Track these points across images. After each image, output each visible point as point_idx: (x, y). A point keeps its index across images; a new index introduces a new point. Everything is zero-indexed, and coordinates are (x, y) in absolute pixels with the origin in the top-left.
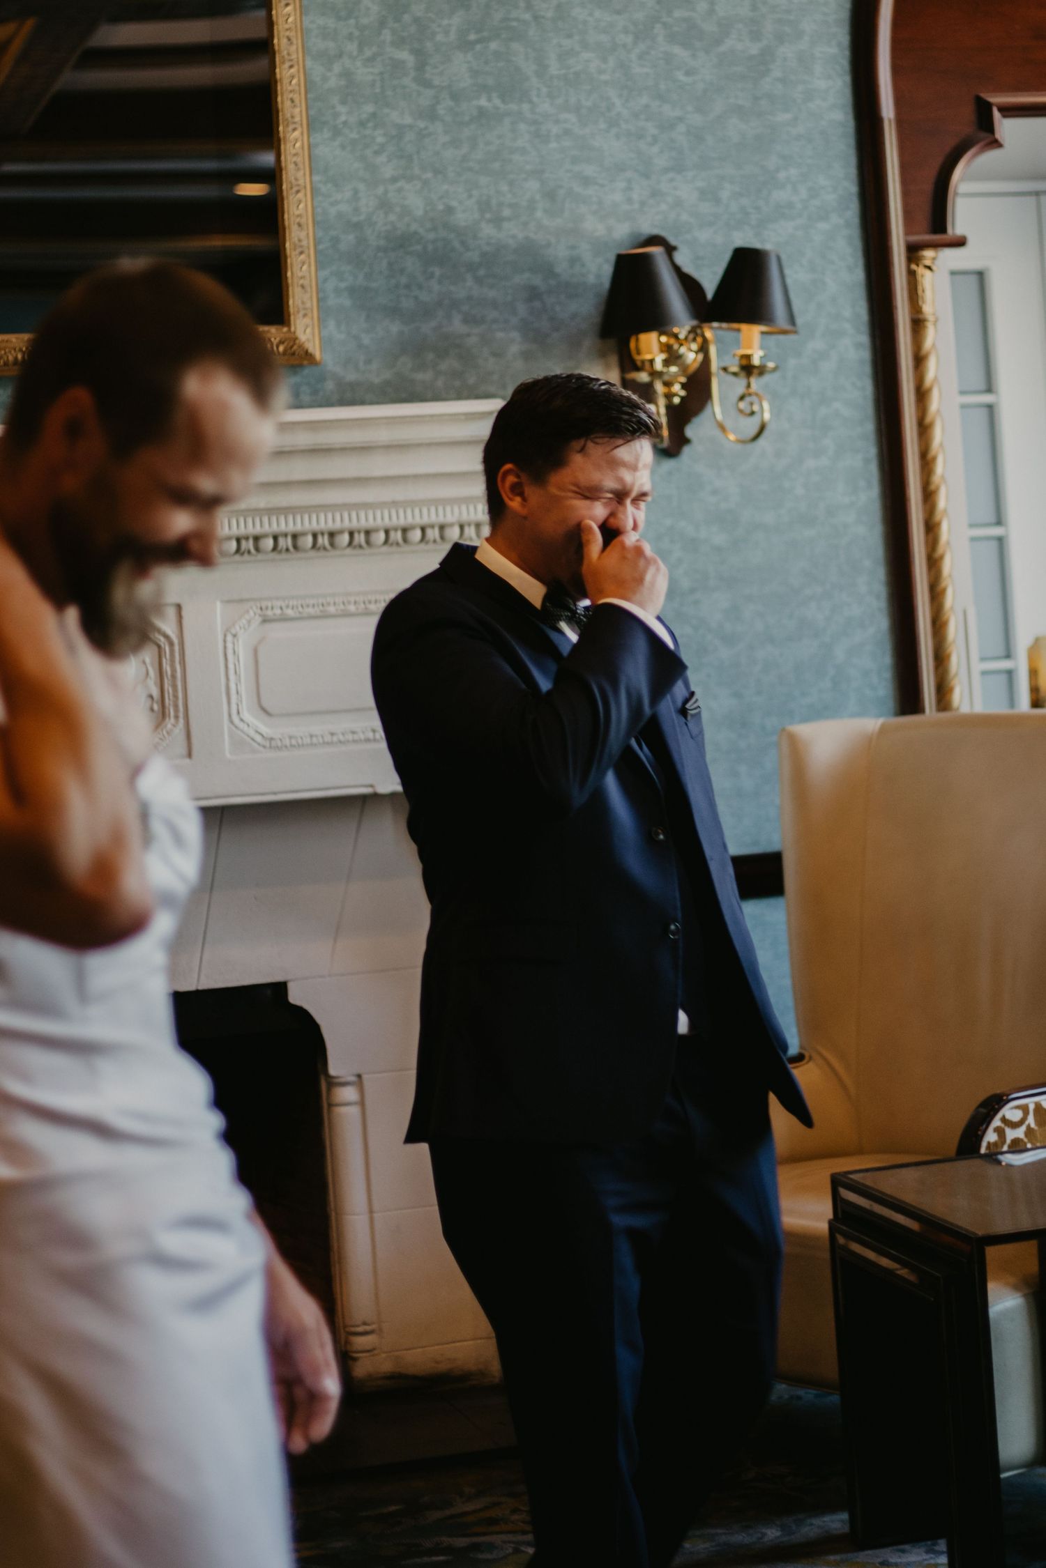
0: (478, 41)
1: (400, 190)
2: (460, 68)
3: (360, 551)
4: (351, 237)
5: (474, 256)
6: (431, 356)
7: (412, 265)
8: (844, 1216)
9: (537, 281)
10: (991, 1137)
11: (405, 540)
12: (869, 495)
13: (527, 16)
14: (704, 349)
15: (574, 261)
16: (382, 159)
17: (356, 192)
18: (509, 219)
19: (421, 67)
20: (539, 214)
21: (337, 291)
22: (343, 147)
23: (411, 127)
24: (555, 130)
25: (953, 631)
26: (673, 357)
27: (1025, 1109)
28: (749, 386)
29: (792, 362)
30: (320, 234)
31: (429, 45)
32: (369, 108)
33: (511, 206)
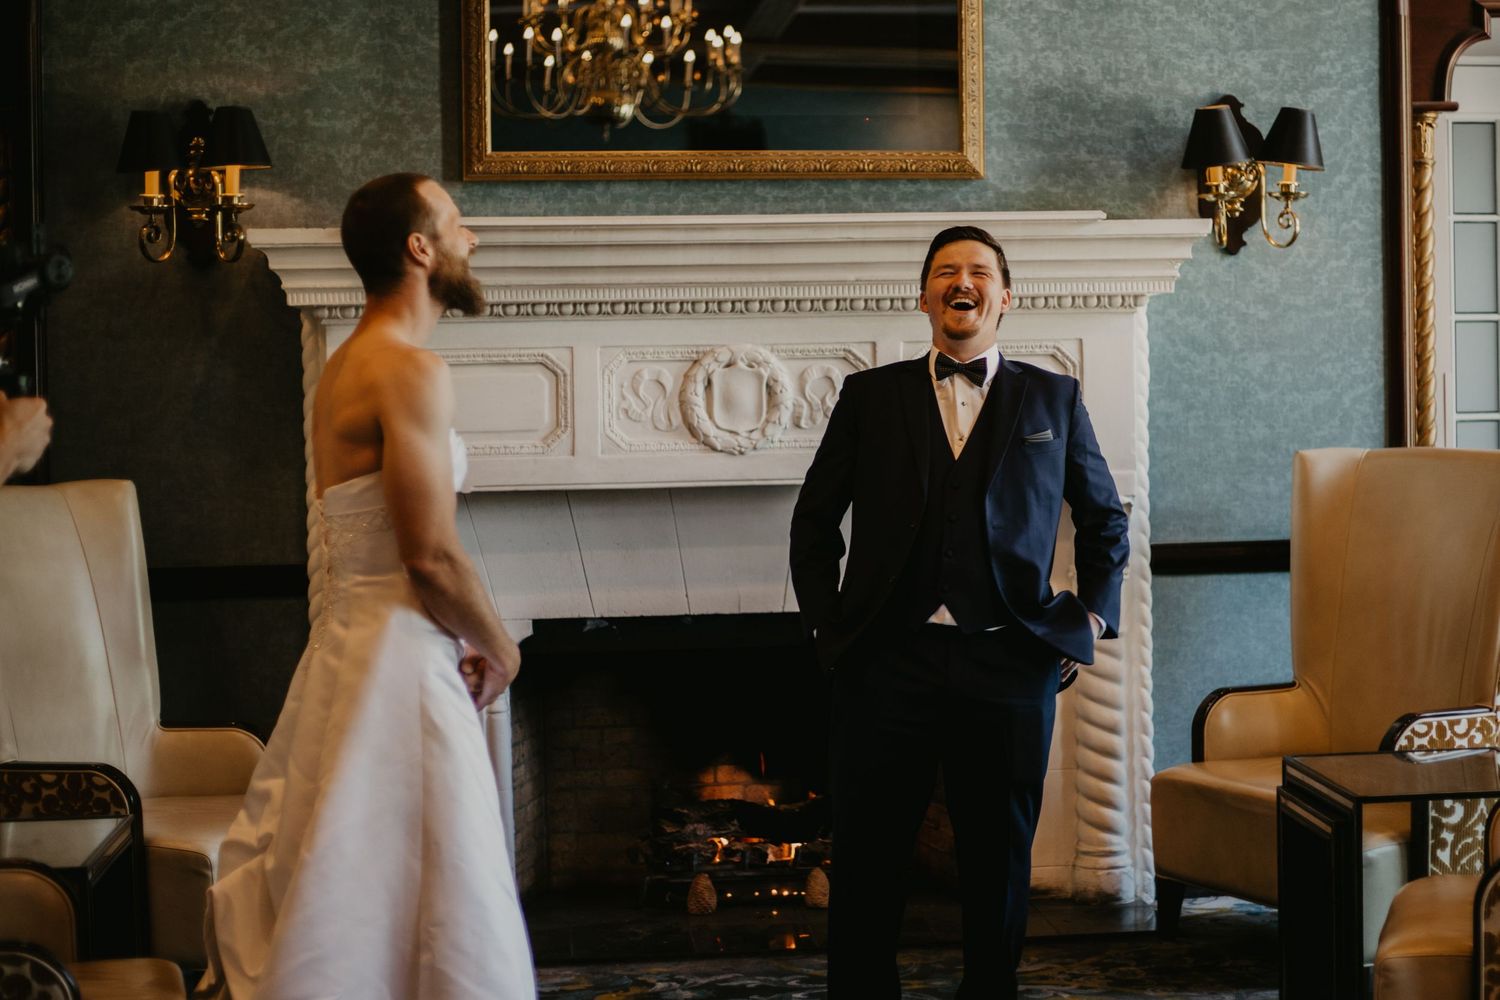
1: (1046, 58)
4: (1010, 90)
5: (1097, 106)
6: (1063, 176)
7: (1052, 109)
8: (1290, 786)
9: (1141, 125)
10: (1402, 742)
12: (1373, 289)
14: (1257, 177)
15: (1168, 112)
16: (1035, 35)
17: (1015, 57)
18: (1123, 81)
20: (1145, 77)
21: (999, 128)
22: (1008, 26)
23: (1056, 12)
24: (1160, 17)
25: (1433, 389)
26: (1234, 183)
27: (1430, 725)
28: (1287, 206)
29: (1324, 190)
30: (989, 86)
33: (1125, 71)
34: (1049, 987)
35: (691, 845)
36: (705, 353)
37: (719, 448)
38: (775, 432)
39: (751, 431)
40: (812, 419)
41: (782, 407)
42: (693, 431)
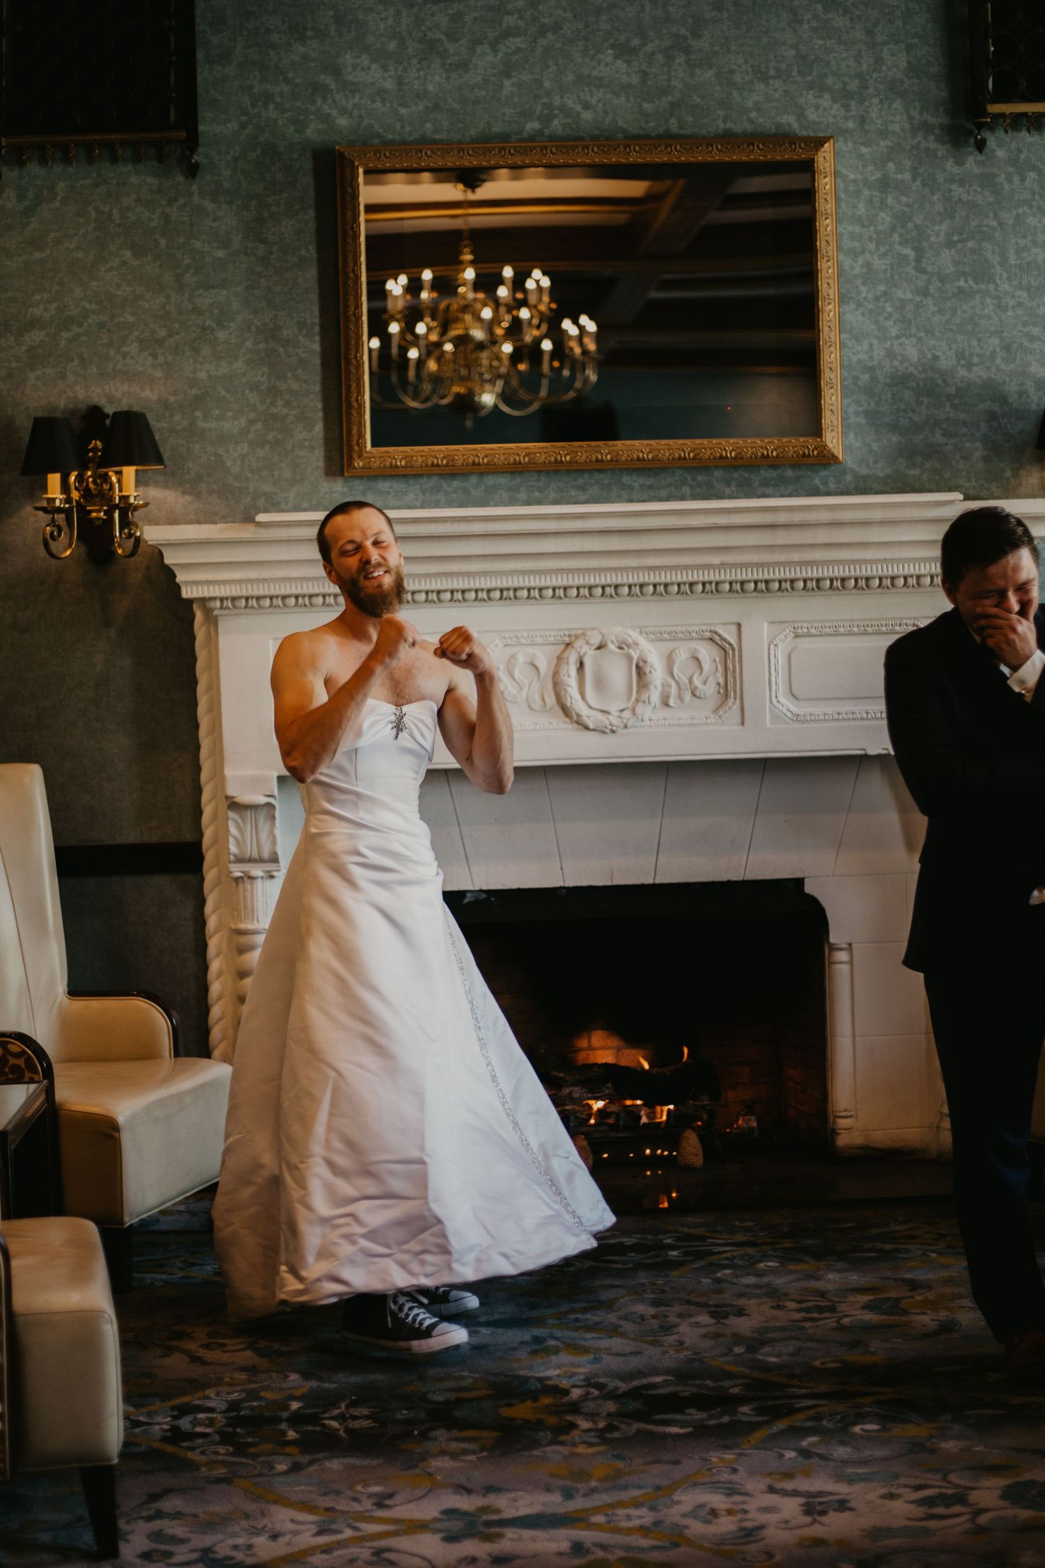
0: (960, 241)
1: (901, 345)
2: (946, 260)
3: (862, 592)
4: (867, 377)
5: (952, 390)
6: (919, 459)
7: (908, 395)
9: (996, 407)
11: (893, 585)
13: (995, 224)
15: (1021, 394)
16: (891, 322)
17: (871, 345)
18: (977, 365)
19: (919, 259)
20: (998, 361)
21: (856, 413)
22: (863, 315)
23: (910, 301)
24: (1012, 302)
30: (846, 374)
31: (925, 244)
32: (882, 288)
33: (978, 355)
34: (918, 1246)
35: (568, 1108)
36: (577, 637)
37: (591, 726)
38: (645, 711)
39: (622, 711)
40: (680, 697)
41: (652, 687)
42: (566, 711)
